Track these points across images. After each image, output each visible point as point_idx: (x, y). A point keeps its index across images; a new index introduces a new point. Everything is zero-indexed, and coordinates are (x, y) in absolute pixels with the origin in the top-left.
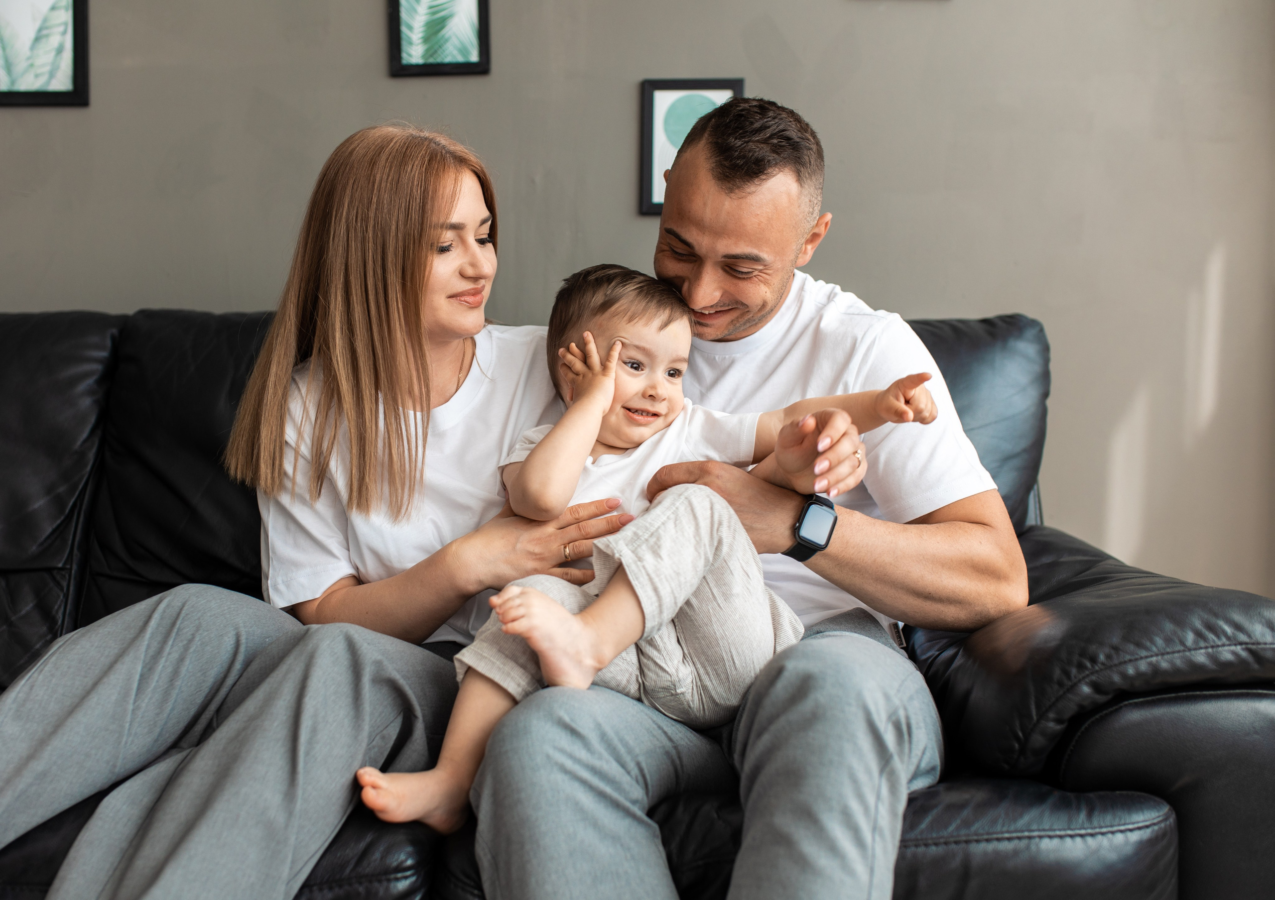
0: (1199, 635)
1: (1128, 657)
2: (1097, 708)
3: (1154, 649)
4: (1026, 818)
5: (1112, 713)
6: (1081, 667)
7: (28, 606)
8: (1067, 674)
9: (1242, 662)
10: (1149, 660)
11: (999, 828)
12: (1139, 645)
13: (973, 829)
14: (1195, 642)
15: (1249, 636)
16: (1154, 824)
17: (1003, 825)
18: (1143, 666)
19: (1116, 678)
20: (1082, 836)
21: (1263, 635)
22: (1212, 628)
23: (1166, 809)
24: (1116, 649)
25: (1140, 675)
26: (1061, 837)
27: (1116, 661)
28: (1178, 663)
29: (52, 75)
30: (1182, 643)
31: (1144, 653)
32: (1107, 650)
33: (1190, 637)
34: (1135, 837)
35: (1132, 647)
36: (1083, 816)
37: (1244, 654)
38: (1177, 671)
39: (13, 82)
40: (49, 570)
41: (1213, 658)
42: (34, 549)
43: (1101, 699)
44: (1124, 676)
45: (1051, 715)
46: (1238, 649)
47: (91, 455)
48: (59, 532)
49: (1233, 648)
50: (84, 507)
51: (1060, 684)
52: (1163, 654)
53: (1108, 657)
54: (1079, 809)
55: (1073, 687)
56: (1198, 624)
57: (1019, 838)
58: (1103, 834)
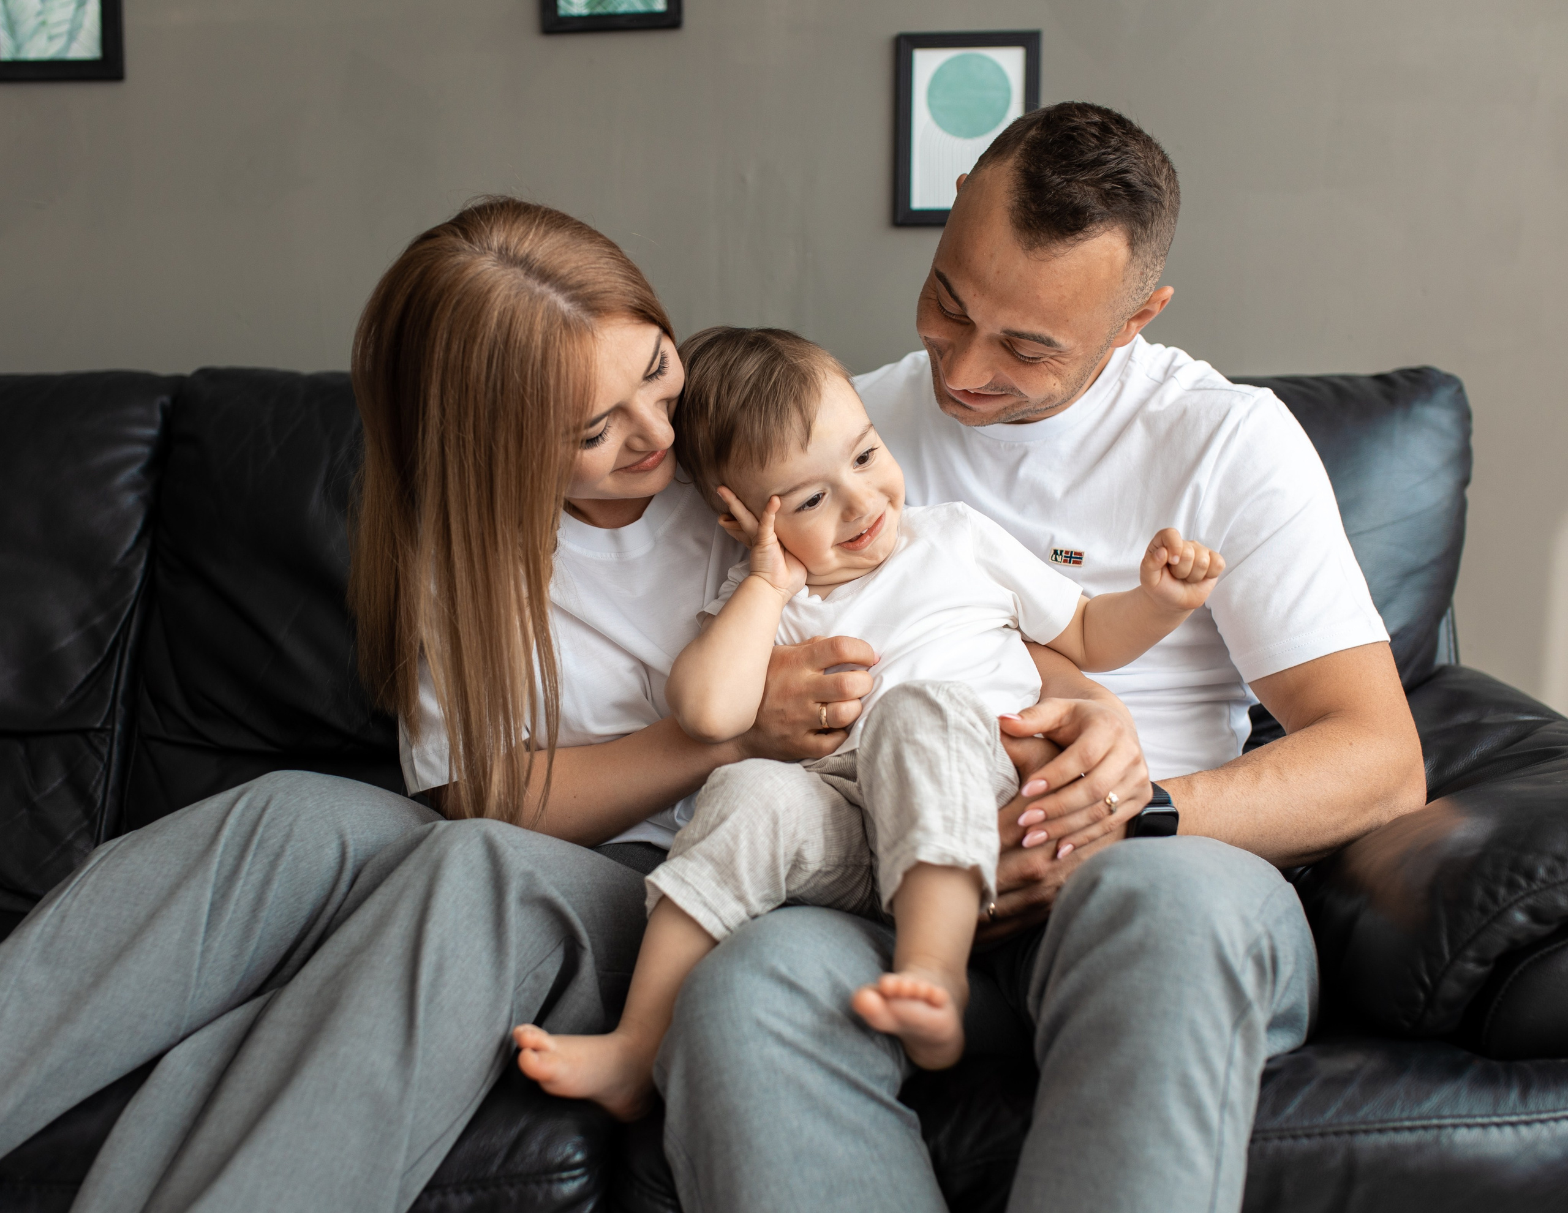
2: (1535, 944)
4: (1434, 1100)
5: (1557, 950)
6: (1512, 885)
7: (55, 781)
8: (1493, 896)
11: (1396, 1113)
13: (1361, 1114)
17: (1403, 1110)
19: (1563, 902)
20: (1513, 1124)
26: (1484, 1126)
29: (72, 36)
32: (1549, 861)
36: (1514, 1095)
39: (18, 48)
40: (84, 732)
42: (61, 703)
43: (1541, 930)
45: (1471, 953)
47: (138, 572)
48: (97, 678)
50: (129, 645)
51: (1483, 910)
53: (1551, 871)
54: (1508, 1086)
55: (1501, 915)
57: (1425, 1128)
58: (1542, 1121)
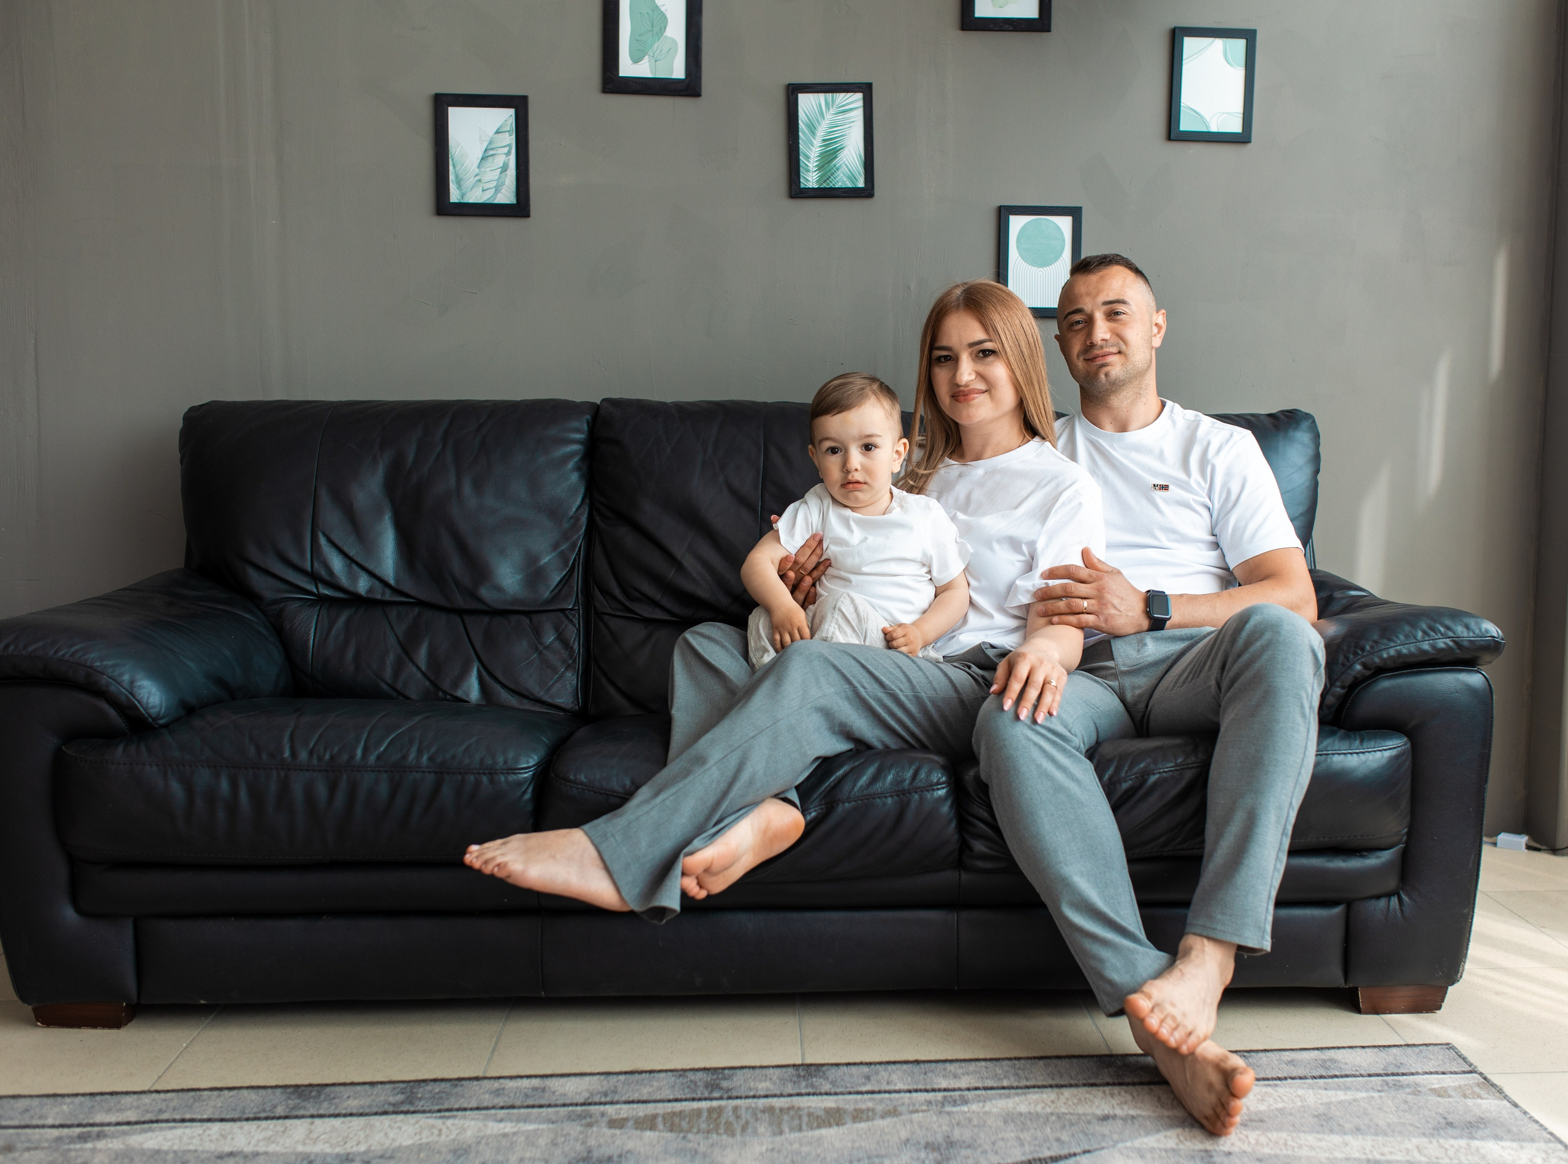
0: (1425, 632)
1: (1384, 647)
2: (1366, 679)
3: (1399, 642)
5: (1373, 682)
6: (1355, 654)
7: (550, 638)
8: (1347, 658)
9: (1450, 648)
10: (1395, 648)
12: (1390, 640)
14: (1423, 637)
15: (1454, 633)
16: (1399, 747)
18: (1392, 652)
19: (1377, 660)
20: (1357, 753)
21: (1462, 632)
22: (1432, 629)
23: (1405, 739)
24: (1376, 642)
25: (1390, 657)
26: (1345, 754)
27: (1376, 650)
28: (1413, 649)
29: (497, 190)
30: (1415, 638)
31: (1392, 644)
32: (1371, 643)
33: (1420, 634)
34: (1387, 754)
35: (1385, 641)
36: (1357, 742)
37: (1451, 644)
38: (1411, 654)
39: (463, 196)
40: (563, 611)
41: (1433, 647)
42: (547, 594)
43: (1367, 673)
44: (1381, 658)
45: (1338, 684)
46: (1448, 641)
47: (584, 519)
48: (565, 581)
49: (1444, 640)
51: (1343, 665)
52: (1404, 645)
53: (1372, 647)
54: (1355, 739)
55: (1351, 665)
56: (1424, 627)
58: (1369, 752)
